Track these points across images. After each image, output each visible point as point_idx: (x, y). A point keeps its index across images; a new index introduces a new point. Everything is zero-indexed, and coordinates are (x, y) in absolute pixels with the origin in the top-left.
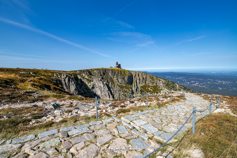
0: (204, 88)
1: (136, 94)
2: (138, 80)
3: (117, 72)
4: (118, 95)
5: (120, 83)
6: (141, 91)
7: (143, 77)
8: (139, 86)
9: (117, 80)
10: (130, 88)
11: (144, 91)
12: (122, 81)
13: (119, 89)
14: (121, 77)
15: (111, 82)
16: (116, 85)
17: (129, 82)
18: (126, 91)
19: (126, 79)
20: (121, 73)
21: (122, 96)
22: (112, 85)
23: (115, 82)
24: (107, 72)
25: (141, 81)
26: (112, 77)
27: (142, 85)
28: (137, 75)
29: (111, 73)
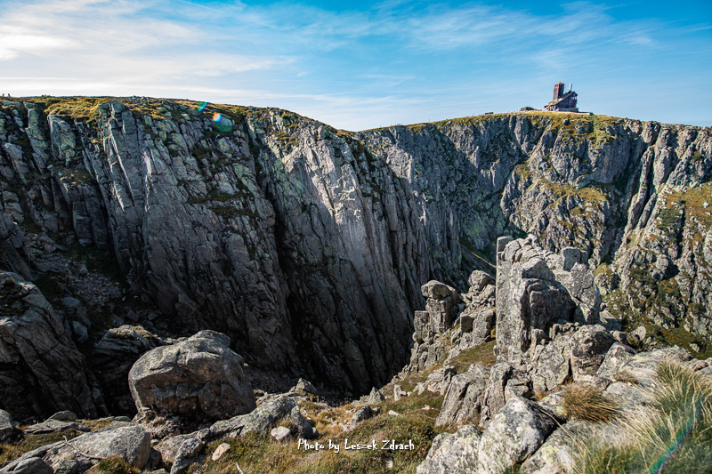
1: (634, 227)
2: (664, 161)
3: (549, 128)
4: (536, 222)
5: (557, 176)
6: (666, 215)
7: (694, 149)
8: (662, 190)
9: (544, 160)
10: (603, 199)
11: (683, 219)
12: (569, 167)
13: (547, 198)
14: (567, 150)
15: (518, 169)
16: (535, 182)
17: (604, 171)
18: (582, 211)
19: (593, 159)
20: (571, 132)
21: (556, 229)
22: (518, 179)
23: (532, 169)
24: (506, 128)
25: (681, 166)
26: (524, 147)
27: (677, 189)
28: (659, 140)
29: (521, 132)
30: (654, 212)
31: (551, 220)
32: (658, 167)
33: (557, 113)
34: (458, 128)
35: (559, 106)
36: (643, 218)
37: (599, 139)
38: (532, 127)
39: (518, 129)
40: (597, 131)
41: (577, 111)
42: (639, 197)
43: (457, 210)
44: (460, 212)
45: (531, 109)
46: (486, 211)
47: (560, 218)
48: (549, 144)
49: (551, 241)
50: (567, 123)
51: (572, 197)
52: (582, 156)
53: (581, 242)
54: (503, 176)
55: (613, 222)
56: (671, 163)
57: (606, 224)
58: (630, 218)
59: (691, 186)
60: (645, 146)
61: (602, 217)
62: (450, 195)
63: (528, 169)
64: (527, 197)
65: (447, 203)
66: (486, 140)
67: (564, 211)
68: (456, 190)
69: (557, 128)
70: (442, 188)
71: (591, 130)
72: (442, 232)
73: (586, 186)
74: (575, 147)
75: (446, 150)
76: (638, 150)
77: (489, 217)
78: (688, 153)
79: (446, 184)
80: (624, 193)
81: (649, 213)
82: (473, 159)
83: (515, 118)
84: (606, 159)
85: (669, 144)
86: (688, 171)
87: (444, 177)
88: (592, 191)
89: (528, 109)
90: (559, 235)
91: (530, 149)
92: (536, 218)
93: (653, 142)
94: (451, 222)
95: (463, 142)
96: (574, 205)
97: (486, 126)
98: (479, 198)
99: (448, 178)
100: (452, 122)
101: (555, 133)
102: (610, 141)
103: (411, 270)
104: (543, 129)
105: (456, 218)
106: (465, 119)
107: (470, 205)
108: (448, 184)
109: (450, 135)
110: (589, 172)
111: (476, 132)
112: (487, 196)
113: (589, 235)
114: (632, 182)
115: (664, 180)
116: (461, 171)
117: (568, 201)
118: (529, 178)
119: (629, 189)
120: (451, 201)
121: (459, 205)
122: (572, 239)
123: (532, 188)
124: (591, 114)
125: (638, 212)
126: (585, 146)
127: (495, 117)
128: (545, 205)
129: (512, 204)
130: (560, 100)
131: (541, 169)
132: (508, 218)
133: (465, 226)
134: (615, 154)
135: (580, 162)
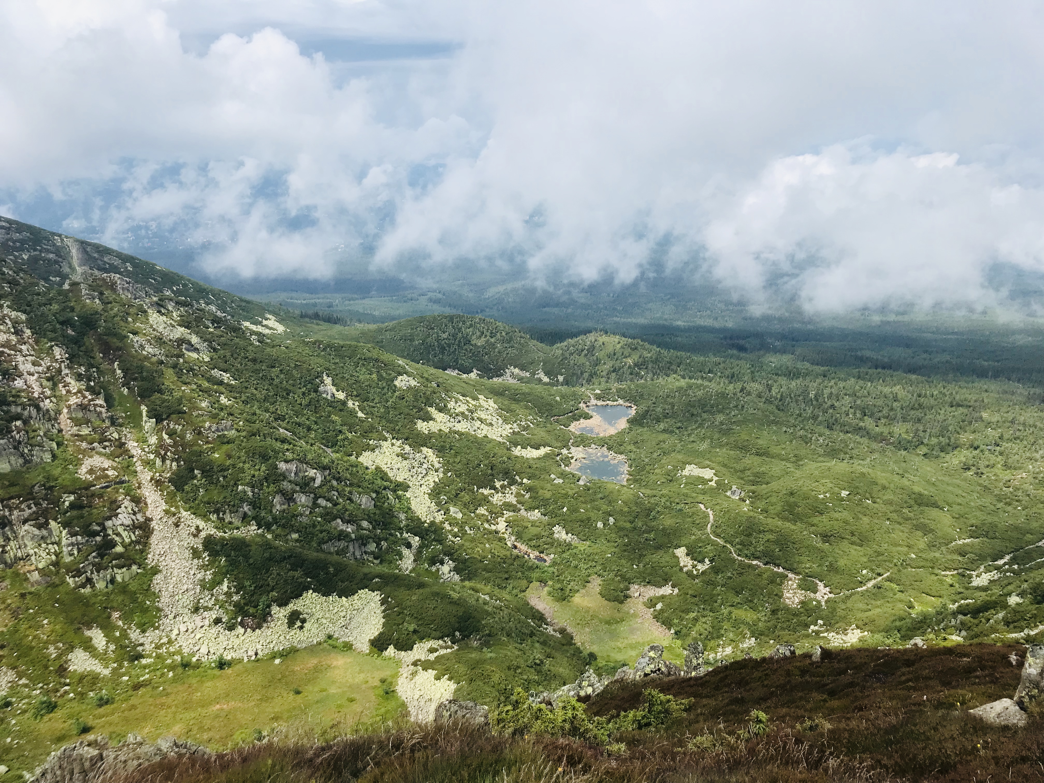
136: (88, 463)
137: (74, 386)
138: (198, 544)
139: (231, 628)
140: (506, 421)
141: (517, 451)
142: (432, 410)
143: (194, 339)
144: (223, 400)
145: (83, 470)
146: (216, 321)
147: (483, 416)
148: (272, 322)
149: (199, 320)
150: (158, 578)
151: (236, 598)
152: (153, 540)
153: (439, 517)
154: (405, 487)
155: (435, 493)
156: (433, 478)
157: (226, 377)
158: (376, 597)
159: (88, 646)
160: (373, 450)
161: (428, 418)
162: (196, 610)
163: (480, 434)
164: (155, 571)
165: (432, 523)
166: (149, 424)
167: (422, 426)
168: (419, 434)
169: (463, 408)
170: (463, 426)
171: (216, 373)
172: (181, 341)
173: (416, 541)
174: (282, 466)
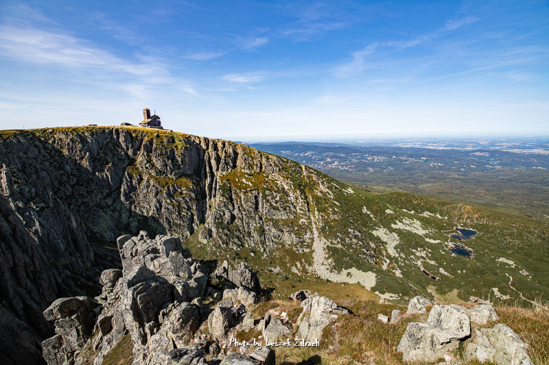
0: (347, 171)
1: (211, 198)
2: (215, 159)
3: (146, 139)
4: (153, 208)
5: (160, 172)
6: (223, 188)
7: (225, 152)
8: (218, 174)
9: (148, 162)
10: (191, 184)
11: (230, 189)
12: (166, 165)
13: (157, 188)
14: (162, 154)
15: (129, 169)
16: (145, 178)
17: (187, 166)
18: (181, 193)
19: (179, 159)
20: (162, 142)
21: (168, 209)
22: (131, 178)
23: (141, 169)
24: (112, 138)
25: (222, 161)
26: (130, 152)
27: (224, 173)
28: (210, 147)
29: (125, 141)
30: (218, 188)
31: (163, 204)
32: (213, 162)
33: (148, 128)
34: (63, 136)
35: (149, 124)
36: (213, 192)
37: (179, 147)
38: (132, 137)
39: (122, 139)
40: (177, 142)
41: (162, 128)
42: (208, 180)
43: (78, 211)
44: (81, 212)
45: (129, 125)
46: (108, 206)
47: (169, 201)
48: (149, 150)
49: (166, 218)
50: (158, 136)
51: (173, 186)
52: (173, 159)
53: (185, 214)
54: (118, 176)
55: (199, 197)
56: (218, 159)
57: (197, 199)
58: (207, 193)
59: (229, 171)
60: (204, 151)
61: (193, 195)
62: (66, 199)
63: (137, 169)
64: (142, 190)
65: (64, 207)
66: (95, 147)
67: (170, 196)
68: (73, 193)
69: (152, 140)
70: (55, 193)
71: (174, 142)
72: (65, 237)
73: (180, 177)
74: (166, 152)
75: (52, 157)
76: (202, 153)
77: (113, 211)
78: (224, 154)
79: (59, 189)
80: (201, 179)
81: (216, 188)
82: (85, 163)
83: (117, 130)
84: (187, 159)
85: (215, 150)
86: (227, 164)
87: (56, 183)
88: (184, 180)
89: (127, 124)
90: (171, 213)
91: (135, 154)
92: (152, 204)
93: (208, 149)
94: (74, 224)
95: (71, 149)
96: (175, 191)
97: (92, 136)
98: (100, 196)
99: (60, 183)
100: (54, 131)
101: (151, 142)
102: (186, 148)
103: (30, 293)
104: (142, 140)
105: (79, 219)
106: (68, 128)
107: (92, 205)
108: (62, 188)
109: (54, 142)
110: (179, 168)
111: (83, 140)
112: (107, 194)
113: (189, 209)
114: (203, 172)
115: (217, 170)
116: (75, 176)
117: (171, 188)
118: (140, 176)
119: (203, 176)
120: (70, 204)
121: (80, 206)
122: (180, 214)
123: (144, 182)
124: (171, 131)
125: (210, 189)
126: (172, 151)
127: (100, 128)
128: (157, 194)
129: (131, 197)
130: (150, 120)
131: (147, 168)
132: (130, 208)
133: (90, 225)
134: (191, 156)
135: (172, 161)
136: (301, 220)
137: (301, 201)
138: (325, 247)
139: (331, 272)
140: (424, 229)
141: (427, 240)
142: (397, 221)
143: (330, 192)
144: (336, 209)
145: (300, 222)
146: (336, 188)
147: (415, 226)
148: (350, 189)
149: (332, 187)
150: (314, 253)
151: (333, 264)
152: (314, 243)
153: (397, 255)
154: (386, 244)
155: (396, 248)
156: (396, 243)
157: (337, 203)
158: (374, 275)
159: (296, 266)
160: (377, 230)
161: (395, 223)
162: (323, 264)
163: (414, 232)
164: (314, 251)
165: (394, 257)
166: (316, 213)
167: (393, 226)
168: (392, 228)
169: (408, 222)
170: (408, 228)
171: (335, 202)
172: (327, 192)
173: (388, 261)
174: (350, 230)
